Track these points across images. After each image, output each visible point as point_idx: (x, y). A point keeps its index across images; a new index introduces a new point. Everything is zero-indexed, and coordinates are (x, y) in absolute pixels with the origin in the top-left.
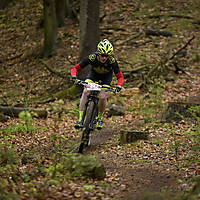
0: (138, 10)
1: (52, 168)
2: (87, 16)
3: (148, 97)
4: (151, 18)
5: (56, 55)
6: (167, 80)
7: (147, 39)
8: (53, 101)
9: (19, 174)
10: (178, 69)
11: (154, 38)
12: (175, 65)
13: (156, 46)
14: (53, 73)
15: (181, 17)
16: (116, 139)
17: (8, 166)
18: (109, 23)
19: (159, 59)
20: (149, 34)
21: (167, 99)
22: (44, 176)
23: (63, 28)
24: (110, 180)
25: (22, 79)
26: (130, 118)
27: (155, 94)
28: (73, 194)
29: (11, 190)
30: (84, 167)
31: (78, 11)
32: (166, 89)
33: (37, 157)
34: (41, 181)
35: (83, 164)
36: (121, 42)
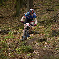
0: (44, 3)
1: (18, 49)
2: (29, 5)
3: (47, 29)
5: (20, 16)
6: (52, 24)
7: (47, 12)
8: (19, 29)
9: (8, 50)
10: (56, 21)
11: (49, 11)
13: (49, 14)
14: (19, 21)
15: (57, 5)
16: (37, 41)
17: (5, 48)
18: (36, 7)
19: (50, 18)
20: (47, 10)
21: (52, 29)
22: (16, 51)
23: (22, 8)
24: (35, 53)
25: (9, 23)
26: (41, 35)
28: (24, 57)
29: (6, 55)
30: (27, 49)
31: (27, 3)
32: (52, 26)
33: (14, 46)
34: (15, 53)
35: (27, 48)
36: (39, 12)
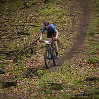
4: (20, 26)
12: (31, 49)
27: (21, 63)
